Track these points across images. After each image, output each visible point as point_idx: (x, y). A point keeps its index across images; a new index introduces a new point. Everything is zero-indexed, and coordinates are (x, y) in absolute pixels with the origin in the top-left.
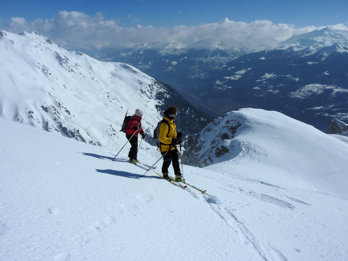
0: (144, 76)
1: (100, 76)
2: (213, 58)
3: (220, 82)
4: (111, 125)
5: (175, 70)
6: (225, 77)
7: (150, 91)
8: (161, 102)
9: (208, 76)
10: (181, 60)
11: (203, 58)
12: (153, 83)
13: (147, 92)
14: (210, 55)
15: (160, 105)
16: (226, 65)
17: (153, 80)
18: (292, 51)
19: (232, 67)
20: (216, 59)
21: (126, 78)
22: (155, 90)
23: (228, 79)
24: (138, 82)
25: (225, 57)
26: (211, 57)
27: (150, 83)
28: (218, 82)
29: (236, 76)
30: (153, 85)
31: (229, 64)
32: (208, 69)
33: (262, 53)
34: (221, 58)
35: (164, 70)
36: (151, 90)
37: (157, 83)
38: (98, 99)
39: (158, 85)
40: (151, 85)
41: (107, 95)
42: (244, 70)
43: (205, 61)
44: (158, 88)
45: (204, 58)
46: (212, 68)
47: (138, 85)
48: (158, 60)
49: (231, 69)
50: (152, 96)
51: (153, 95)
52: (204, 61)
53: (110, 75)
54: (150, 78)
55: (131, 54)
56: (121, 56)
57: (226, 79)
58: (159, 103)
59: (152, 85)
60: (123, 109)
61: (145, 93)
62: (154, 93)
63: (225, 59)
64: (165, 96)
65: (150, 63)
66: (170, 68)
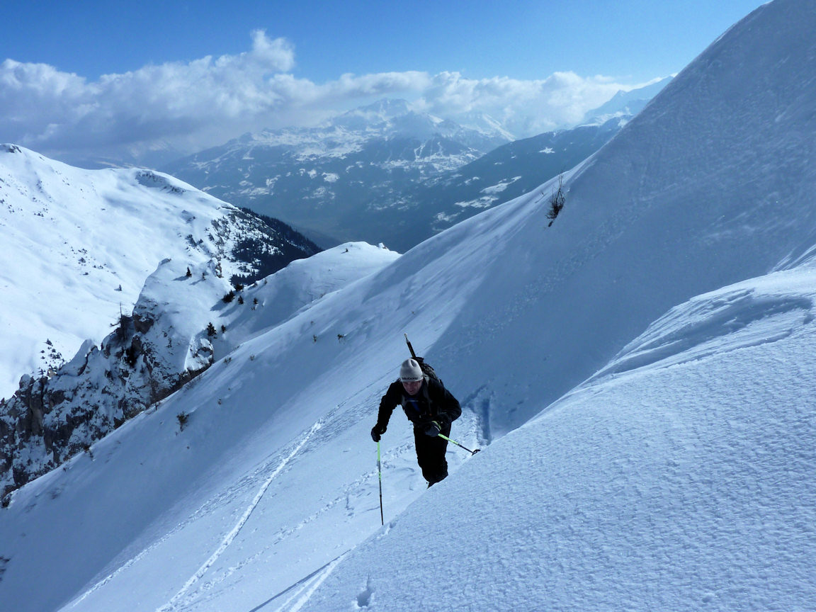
0: (202, 201)
1: (66, 207)
2: (426, 160)
3: (445, 216)
4: (49, 343)
5: (333, 194)
6: (457, 204)
7: (217, 239)
8: (249, 266)
9: (417, 203)
10: (347, 169)
11: (402, 160)
12: (226, 217)
13: (207, 242)
14: (418, 152)
15: (246, 275)
16: (459, 172)
17: (228, 208)
18: (616, 128)
19: (474, 178)
20: (434, 162)
21: (147, 207)
22: (232, 236)
23: (466, 208)
24: (183, 217)
25: (458, 156)
26: (423, 157)
27: (217, 215)
28: (441, 216)
29: (486, 198)
30: (227, 223)
31: (467, 171)
32: (417, 187)
33: (545, 139)
34: (448, 158)
35: (307, 198)
36: (219, 235)
37: (242, 216)
38: (45, 268)
39: (243, 222)
40: (220, 223)
41: (81, 255)
42: (504, 182)
43: (407, 167)
44: (243, 229)
45: (405, 161)
46: (426, 184)
47: (182, 223)
48: (289, 174)
49: (473, 182)
50: (222, 252)
51: (225, 248)
52: (405, 168)
53: (101, 203)
54: (219, 202)
55: (219, 163)
56: (195, 168)
57: (461, 208)
58: (245, 269)
59: (225, 222)
60: (125, 293)
61: (202, 244)
62: (230, 245)
63: (458, 161)
64: (264, 249)
65: (268, 182)
66: (321, 191)
